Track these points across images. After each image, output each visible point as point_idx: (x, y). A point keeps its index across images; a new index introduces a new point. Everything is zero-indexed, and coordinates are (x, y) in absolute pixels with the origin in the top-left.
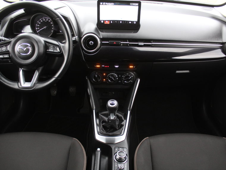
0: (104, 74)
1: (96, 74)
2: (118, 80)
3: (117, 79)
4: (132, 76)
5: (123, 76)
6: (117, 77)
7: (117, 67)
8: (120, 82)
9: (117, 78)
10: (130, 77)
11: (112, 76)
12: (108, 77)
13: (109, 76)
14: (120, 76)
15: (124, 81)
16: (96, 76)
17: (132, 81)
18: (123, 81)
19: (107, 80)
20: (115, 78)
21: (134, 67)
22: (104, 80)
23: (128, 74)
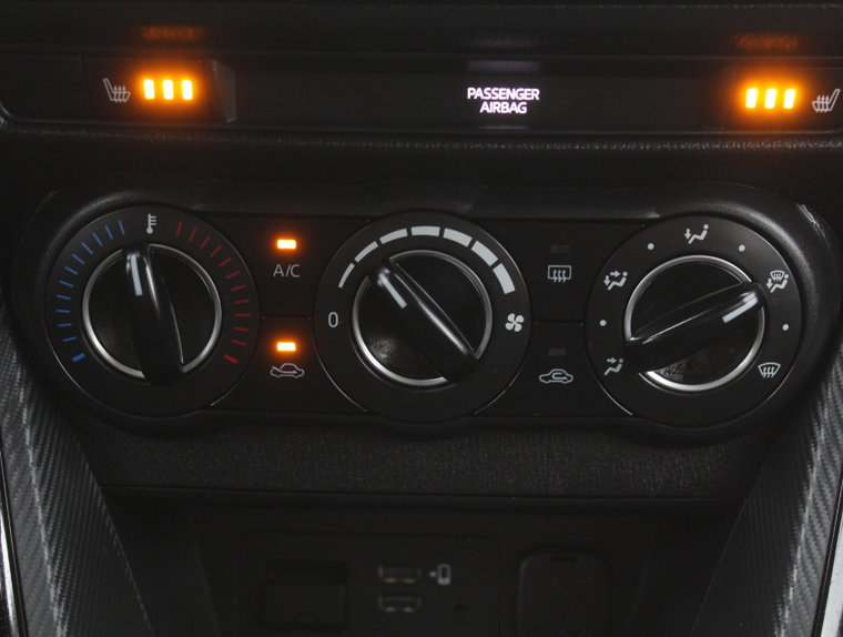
0: (287, 244)
1: (138, 243)
2: (533, 352)
3: (515, 323)
4: (779, 280)
5: (614, 280)
6: (508, 286)
7: (503, 100)
8: (558, 376)
10: (750, 300)
11: (425, 267)
13: (369, 268)
14: (559, 276)
15: (641, 358)
16: (141, 277)
17: (768, 371)
18: (615, 366)
21: (823, 104)
22: (286, 347)
23: (700, 234)
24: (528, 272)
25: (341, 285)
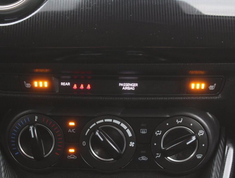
0: (72, 124)
1: (33, 123)
2: (137, 151)
3: (132, 144)
4: (201, 133)
5: (158, 133)
6: (130, 135)
7: (128, 87)
8: (144, 158)
9: (129, 139)
10: (194, 138)
11: (108, 130)
12: (87, 139)
13: (94, 130)
14: (143, 132)
15: (165, 154)
16: (33, 132)
17: (199, 157)
18: (158, 156)
19: (83, 152)
20: (120, 140)
21: (212, 88)
22: (72, 151)
23: (180, 121)
24: (135, 131)
25: (86, 134)
